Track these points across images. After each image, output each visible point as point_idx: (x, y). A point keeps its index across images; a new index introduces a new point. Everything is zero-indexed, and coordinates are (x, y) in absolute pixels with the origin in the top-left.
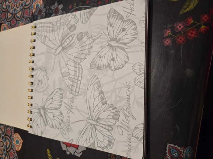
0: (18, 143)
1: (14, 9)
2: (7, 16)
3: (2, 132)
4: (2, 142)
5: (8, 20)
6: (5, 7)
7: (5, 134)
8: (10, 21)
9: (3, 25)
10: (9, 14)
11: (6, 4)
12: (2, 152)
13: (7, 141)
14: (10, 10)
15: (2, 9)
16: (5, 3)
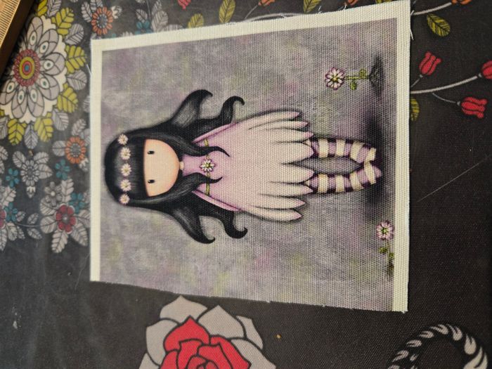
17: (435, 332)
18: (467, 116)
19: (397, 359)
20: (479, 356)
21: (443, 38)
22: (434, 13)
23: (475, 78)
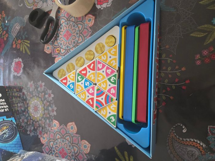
0: (86, 147)
3: (68, 142)
4: (69, 150)
5: (61, 55)
7: (72, 143)
12: (71, 157)
13: (75, 148)
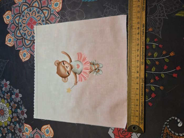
1: (31, 36)
2: (24, 43)
6: (20, 35)
8: (30, 47)
9: (21, 51)
10: (26, 41)
11: (20, 32)
14: (27, 37)
15: (16, 37)
16: (18, 32)
17: (171, 118)
18: (174, 77)
19: (165, 124)
20: (181, 122)
21: (168, 62)
22: (166, 58)
23: (175, 70)
